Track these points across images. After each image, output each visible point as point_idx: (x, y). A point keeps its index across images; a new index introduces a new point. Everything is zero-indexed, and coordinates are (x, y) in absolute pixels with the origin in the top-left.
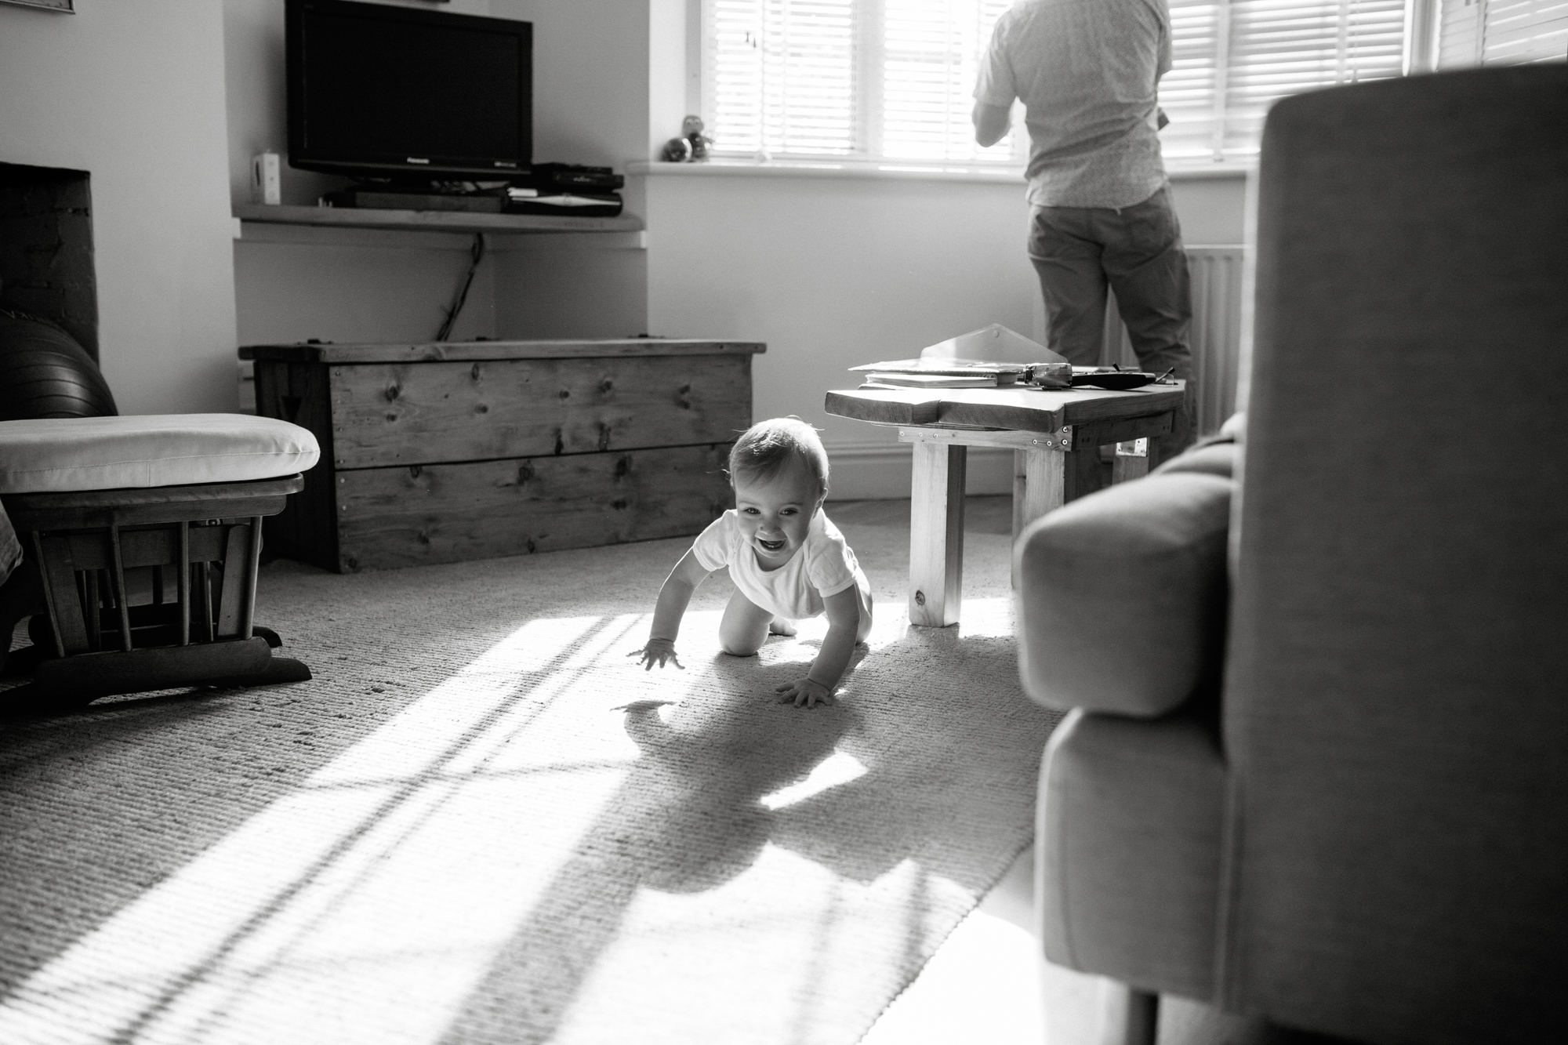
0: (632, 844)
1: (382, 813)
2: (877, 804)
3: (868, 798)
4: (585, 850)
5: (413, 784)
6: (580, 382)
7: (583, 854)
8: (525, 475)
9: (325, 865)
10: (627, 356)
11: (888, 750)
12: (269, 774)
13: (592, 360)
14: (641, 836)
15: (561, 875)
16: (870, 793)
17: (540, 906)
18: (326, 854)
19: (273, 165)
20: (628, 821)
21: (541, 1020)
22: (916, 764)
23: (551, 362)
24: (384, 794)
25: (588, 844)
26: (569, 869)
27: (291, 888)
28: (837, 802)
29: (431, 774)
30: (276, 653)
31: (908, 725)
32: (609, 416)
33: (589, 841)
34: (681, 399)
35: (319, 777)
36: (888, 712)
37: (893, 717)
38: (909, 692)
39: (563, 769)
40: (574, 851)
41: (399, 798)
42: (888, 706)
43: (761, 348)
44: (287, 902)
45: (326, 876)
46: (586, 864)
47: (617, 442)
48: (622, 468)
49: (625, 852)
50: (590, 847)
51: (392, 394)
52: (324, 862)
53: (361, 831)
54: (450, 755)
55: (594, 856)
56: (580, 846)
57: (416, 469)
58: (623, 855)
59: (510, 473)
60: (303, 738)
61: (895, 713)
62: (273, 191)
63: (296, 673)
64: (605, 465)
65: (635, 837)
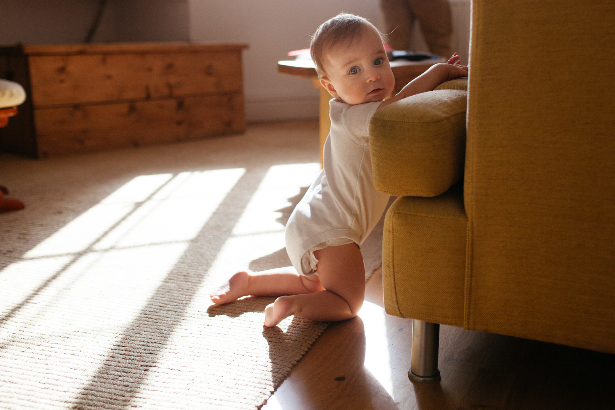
0: (191, 277)
1: (64, 269)
4: (168, 280)
5: (79, 255)
6: (158, 63)
7: (167, 282)
8: (132, 109)
9: (36, 294)
10: (181, 51)
12: (4, 254)
13: (164, 53)
14: (195, 273)
15: (156, 292)
17: (147, 307)
18: (36, 289)
20: (188, 266)
21: (148, 358)
23: (143, 54)
24: (66, 260)
25: (169, 277)
26: (161, 290)
27: (19, 306)
29: (89, 250)
30: (6, 197)
32: (173, 80)
33: (169, 276)
34: (209, 71)
35: (30, 254)
39: (156, 244)
40: (163, 281)
41: (73, 261)
43: (246, 47)
44: (17, 312)
45: (36, 299)
46: (168, 286)
47: (178, 92)
48: (180, 105)
49: (188, 280)
50: (170, 279)
51: (62, 70)
52: (35, 293)
53: (54, 277)
54: (98, 240)
55: (173, 283)
56: (166, 279)
57: (76, 107)
58: (186, 282)
59: (124, 108)
60: (22, 236)
63: (17, 206)
64: (171, 104)
65: (192, 273)
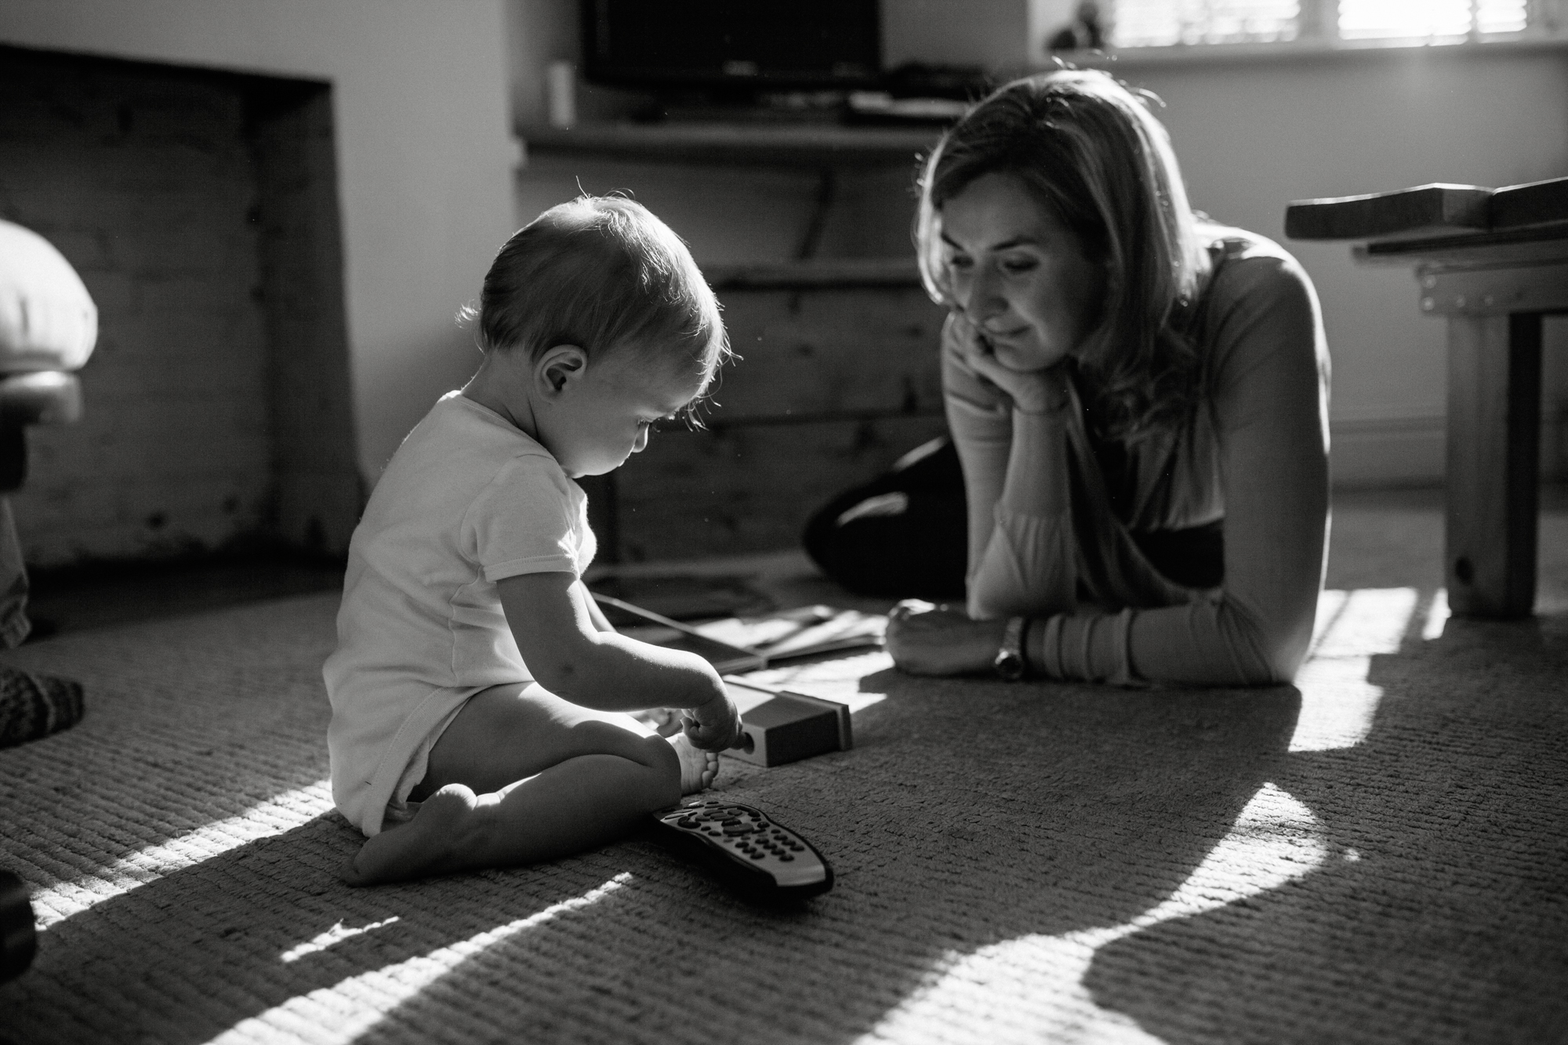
2: (1471, 939)
3: (1449, 923)
8: (867, 438)
11: (1465, 819)
16: (1447, 911)
19: (562, 79)
22: (1534, 849)
28: (1375, 929)
31: (1492, 772)
36: (1444, 748)
37: (1456, 756)
38: (1476, 714)
42: (1442, 739)
57: (720, 428)
59: (844, 435)
61: (1459, 750)
62: (563, 112)
